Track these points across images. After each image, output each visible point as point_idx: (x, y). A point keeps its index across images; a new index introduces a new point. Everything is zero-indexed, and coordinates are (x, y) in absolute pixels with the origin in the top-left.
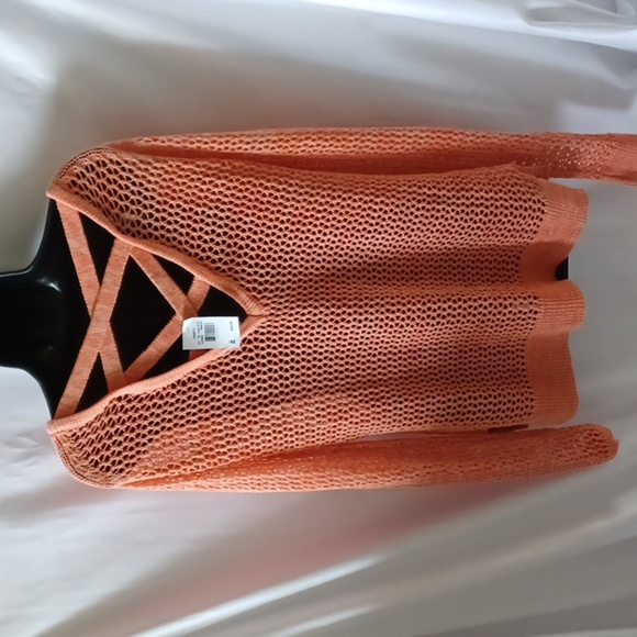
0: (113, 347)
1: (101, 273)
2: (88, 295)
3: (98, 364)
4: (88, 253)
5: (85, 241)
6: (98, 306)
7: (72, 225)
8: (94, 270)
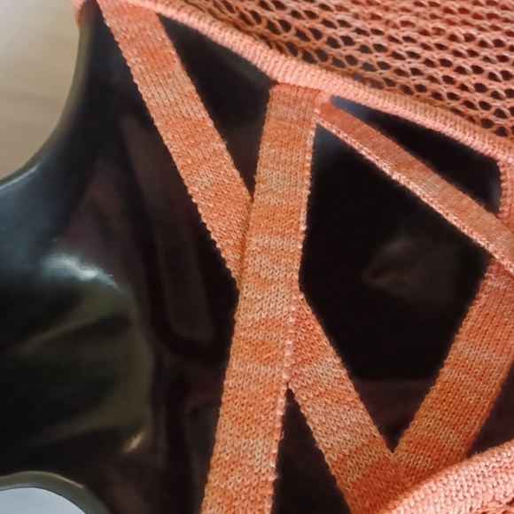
0: (329, 367)
1: (247, 165)
2: (220, 224)
3: (295, 425)
4: (204, 114)
5: (190, 88)
6: (254, 241)
7: (150, 54)
8: (227, 156)
